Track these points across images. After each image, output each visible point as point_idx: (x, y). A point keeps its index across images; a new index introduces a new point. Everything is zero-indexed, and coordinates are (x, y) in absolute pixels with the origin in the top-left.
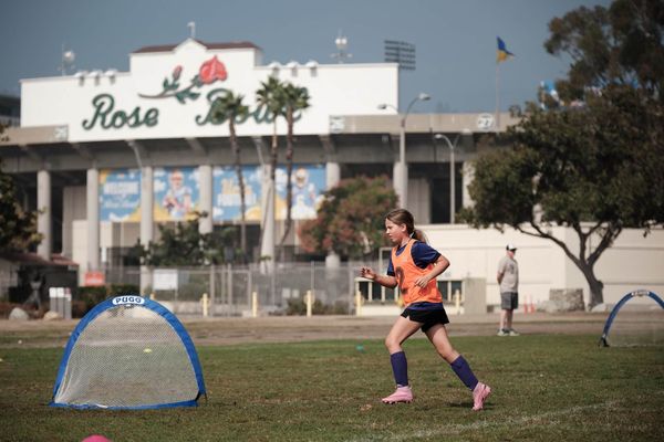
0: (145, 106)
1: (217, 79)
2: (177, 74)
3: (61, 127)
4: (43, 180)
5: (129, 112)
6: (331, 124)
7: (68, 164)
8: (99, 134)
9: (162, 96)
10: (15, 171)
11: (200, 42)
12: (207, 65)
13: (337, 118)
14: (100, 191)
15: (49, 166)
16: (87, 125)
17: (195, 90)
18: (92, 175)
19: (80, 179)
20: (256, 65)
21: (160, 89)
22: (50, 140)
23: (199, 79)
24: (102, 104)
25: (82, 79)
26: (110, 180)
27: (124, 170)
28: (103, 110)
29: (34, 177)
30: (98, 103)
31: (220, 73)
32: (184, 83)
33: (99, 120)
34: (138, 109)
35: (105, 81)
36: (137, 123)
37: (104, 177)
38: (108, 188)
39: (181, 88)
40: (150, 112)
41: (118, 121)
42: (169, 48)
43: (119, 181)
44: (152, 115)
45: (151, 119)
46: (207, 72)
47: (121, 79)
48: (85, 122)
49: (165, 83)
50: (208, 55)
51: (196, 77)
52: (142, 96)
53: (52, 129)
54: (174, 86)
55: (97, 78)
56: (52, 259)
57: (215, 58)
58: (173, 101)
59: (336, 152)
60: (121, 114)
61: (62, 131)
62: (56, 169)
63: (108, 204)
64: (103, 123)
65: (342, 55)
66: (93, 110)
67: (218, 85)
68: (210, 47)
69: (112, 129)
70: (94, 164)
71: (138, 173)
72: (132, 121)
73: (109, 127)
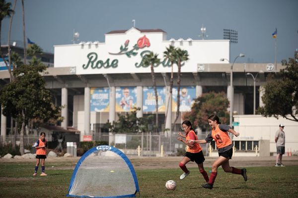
0: (112, 58)
1: (145, 46)
2: (127, 44)
3: (73, 68)
4: (64, 92)
5: (104, 61)
6: (198, 68)
7: (76, 85)
8: (90, 71)
9: (120, 54)
10: (51, 88)
11: (137, 29)
12: (141, 39)
13: (201, 65)
14: (90, 98)
15: (67, 86)
16: (85, 67)
17: (135, 51)
18: (87, 90)
19: (81, 92)
20: (163, 40)
21: (119, 51)
22: (68, 73)
23: (137, 46)
24: (92, 57)
25: (83, 45)
26: (95, 93)
27: (102, 88)
28: (92, 60)
29: (60, 91)
30: (90, 57)
31: (146, 43)
32: (130, 48)
33: (90, 64)
34: (108, 60)
35: (93, 46)
36: (108, 66)
37: (92, 91)
38: (94, 96)
39: (129, 50)
40: (114, 61)
41: (99, 65)
42: (123, 32)
43: (99, 93)
44: (115, 62)
45: (115, 64)
46: (141, 43)
47: (101, 45)
48: (84, 65)
49: (121, 48)
50: (141, 35)
51: (136, 45)
52: (110, 54)
53: (68, 69)
54: (126, 49)
55: (90, 45)
56: (68, 129)
57: (145, 36)
58: (125, 56)
59: (201, 80)
60: (100, 62)
61: (73, 69)
62: (70, 87)
63: (94, 104)
64: (92, 66)
65: (203, 35)
66: (88, 60)
67: (146, 49)
68: (142, 31)
69: (96, 69)
70: (88, 85)
71: (108, 89)
72: (106, 65)
73: (95, 68)
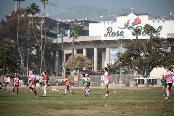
1: (138, 23)
2: (128, 22)
3: (99, 36)
4: (95, 51)
5: (116, 32)
6: (168, 36)
7: (102, 46)
8: (108, 38)
9: (124, 28)
10: (89, 48)
11: (135, 14)
12: (136, 20)
13: (169, 34)
14: (110, 54)
15: (97, 47)
16: (106, 36)
17: (133, 26)
18: (107, 49)
19: (104, 50)
20: (148, 20)
21: (124, 26)
22: (96, 40)
23: (134, 23)
24: (109, 30)
25: (104, 23)
26: (112, 51)
27: (116, 48)
28: (109, 32)
29: (93, 49)
30: (108, 30)
31: (139, 22)
32: (130, 24)
33: (109, 34)
34: (118, 32)
35: (110, 24)
36: (118, 35)
37: (111, 50)
38: (112, 53)
39: (129, 26)
40: (121, 32)
41: (113, 35)
42: (126, 15)
43: (114, 51)
44: (122, 33)
45: (122, 34)
46: (136, 22)
47: (114, 23)
48: (105, 35)
49: (125, 25)
50: (136, 17)
51: (133, 23)
52: (119, 28)
53: (97, 37)
54: (128, 25)
55: (108, 23)
56: (98, 72)
57: (138, 18)
58: (127, 29)
59: (170, 43)
60: (114, 33)
61: (99, 37)
62: (99, 47)
63: (112, 57)
64: (109, 35)
65: (171, 17)
66: (107, 32)
67: (139, 25)
68: (137, 15)
70: (108, 46)
71: (119, 49)
72: (117, 35)
73: (111, 36)
